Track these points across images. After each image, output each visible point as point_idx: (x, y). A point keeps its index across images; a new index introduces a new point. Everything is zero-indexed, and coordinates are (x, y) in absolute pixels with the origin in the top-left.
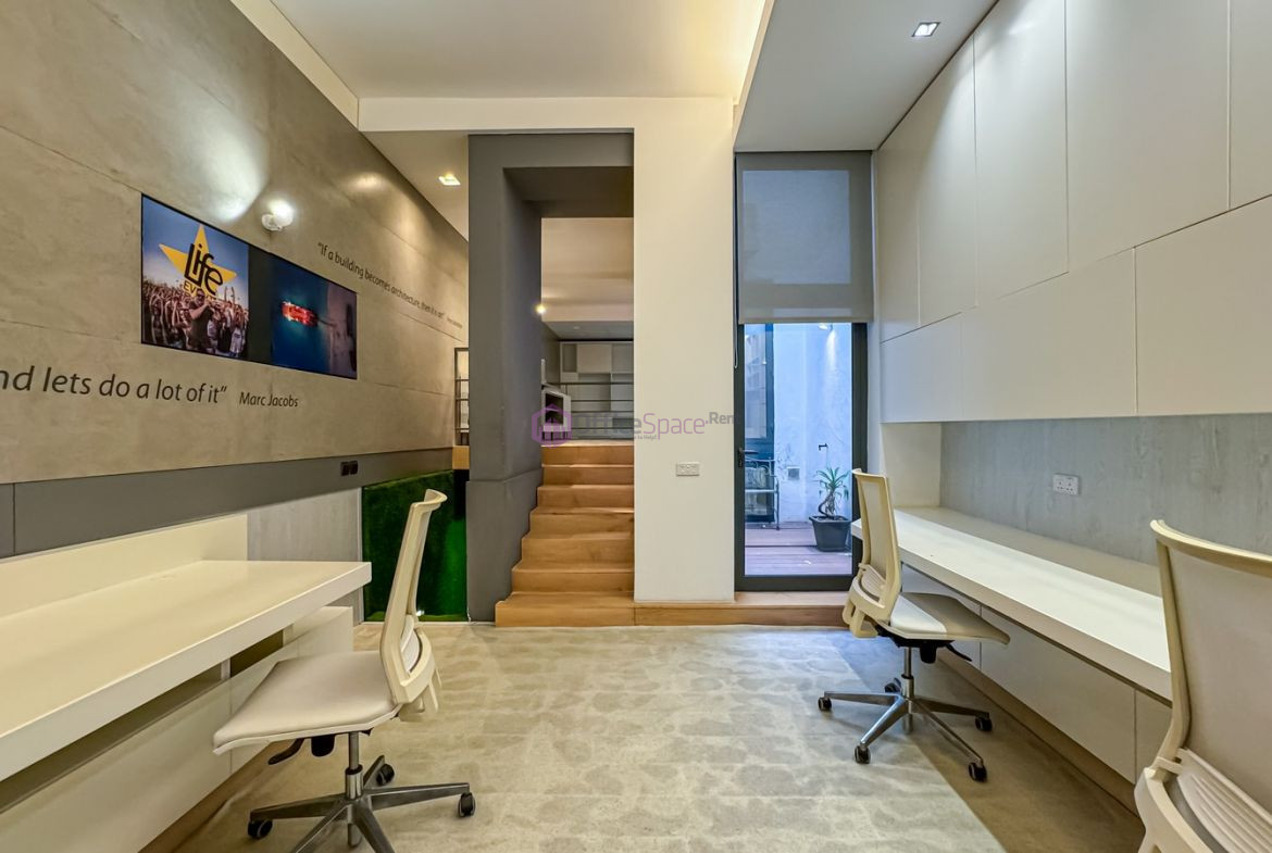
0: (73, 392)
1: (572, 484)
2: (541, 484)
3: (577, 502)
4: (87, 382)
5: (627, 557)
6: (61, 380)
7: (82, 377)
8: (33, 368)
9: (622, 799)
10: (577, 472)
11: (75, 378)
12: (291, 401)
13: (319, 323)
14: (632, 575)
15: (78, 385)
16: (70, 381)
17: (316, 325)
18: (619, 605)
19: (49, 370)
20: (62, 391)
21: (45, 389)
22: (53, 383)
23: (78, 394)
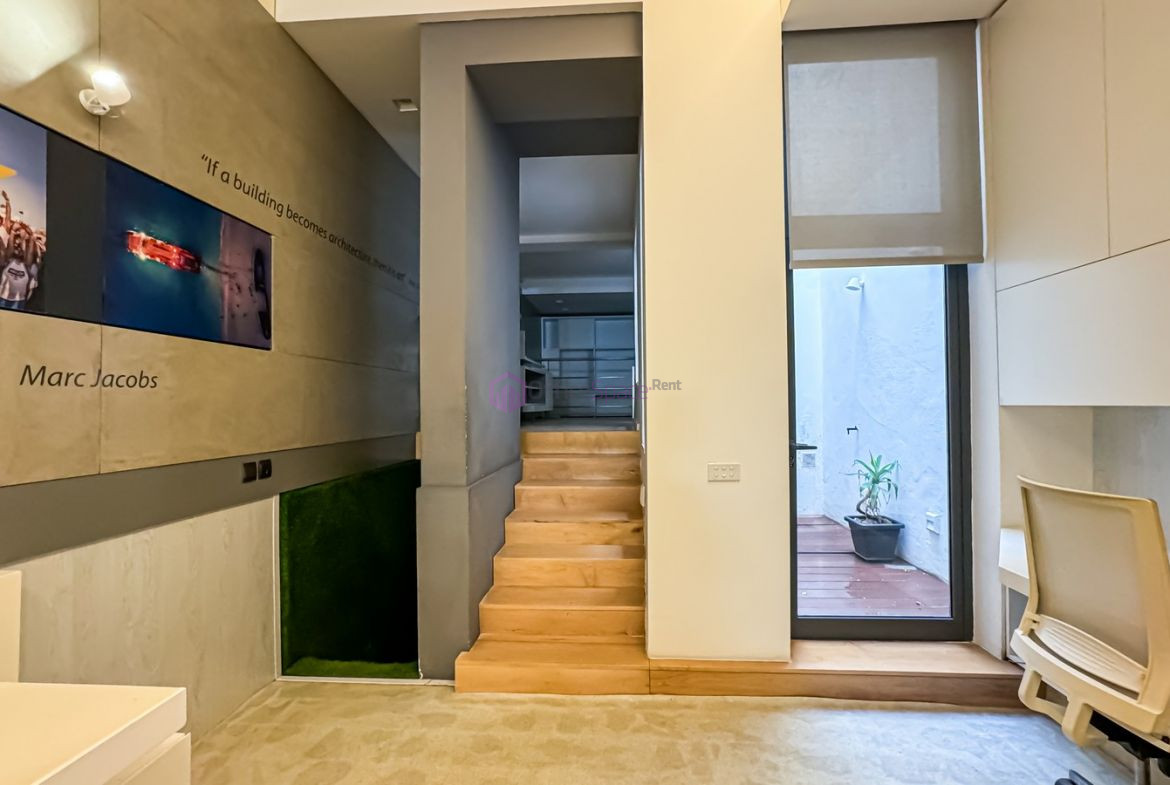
2: (519, 482)
12: (140, 380)
13: (204, 269)
17: (198, 271)
18: (627, 665)
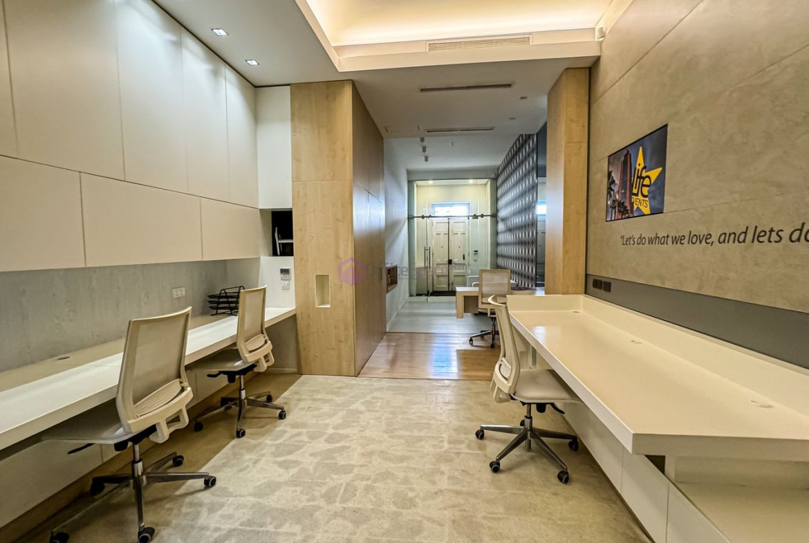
0: (770, 241)
4: (780, 233)
6: (763, 234)
7: (776, 229)
8: (747, 228)
9: (366, 534)
11: (772, 231)
15: (774, 237)
16: (768, 233)
19: (756, 227)
20: (763, 242)
21: (753, 242)
22: (757, 237)
23: (773, 243)
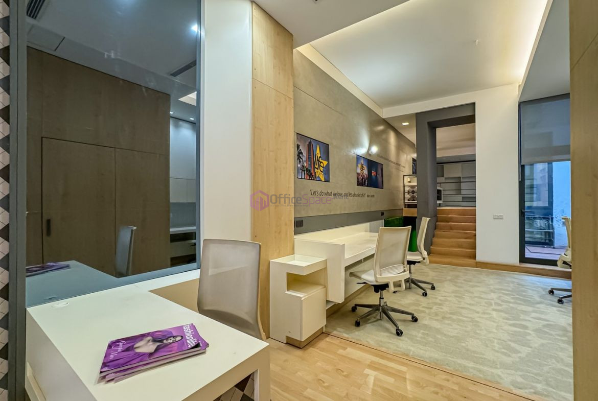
1: (449, 222)
2: (437, 222)
3: (451, 228)
5: (474, 247)
8: (348, 192)
10: (451, 218)
13: (377, 174)
14: (476, 252)
18: (471, 261)
